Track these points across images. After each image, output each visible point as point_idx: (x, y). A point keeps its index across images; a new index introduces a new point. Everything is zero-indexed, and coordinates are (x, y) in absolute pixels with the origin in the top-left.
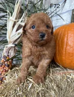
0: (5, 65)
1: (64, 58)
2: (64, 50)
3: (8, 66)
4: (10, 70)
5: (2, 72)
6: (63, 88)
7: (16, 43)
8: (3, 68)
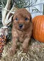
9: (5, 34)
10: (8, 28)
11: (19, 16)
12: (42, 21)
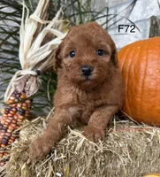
1: (139, 100)
2: (141, 84)
5: (10, 124)
6: (139, 155)
7: (39, 69)
8: (13, 116)
10: (36, 76)
12: (145, 52)
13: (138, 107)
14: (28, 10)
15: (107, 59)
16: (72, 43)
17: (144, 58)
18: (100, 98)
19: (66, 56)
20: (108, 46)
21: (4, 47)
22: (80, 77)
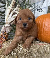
0: (3, 37)
1: (42, 34)
2: (43, 29)
3: (5, 38)
4: (6, 41)
6: (41, 53)
7: (11, 24)
9: (6, 31)
11: (23, 16)
12: (44, 19)
13: (42, 37)
14: (8, 5)
15: (32, 21)
16: (20, 16)
17: (44, 21)
18: (29, 33)
19: (19, 20)
20: (32, 17)
21: (1, 17)
22: (23, 27)
